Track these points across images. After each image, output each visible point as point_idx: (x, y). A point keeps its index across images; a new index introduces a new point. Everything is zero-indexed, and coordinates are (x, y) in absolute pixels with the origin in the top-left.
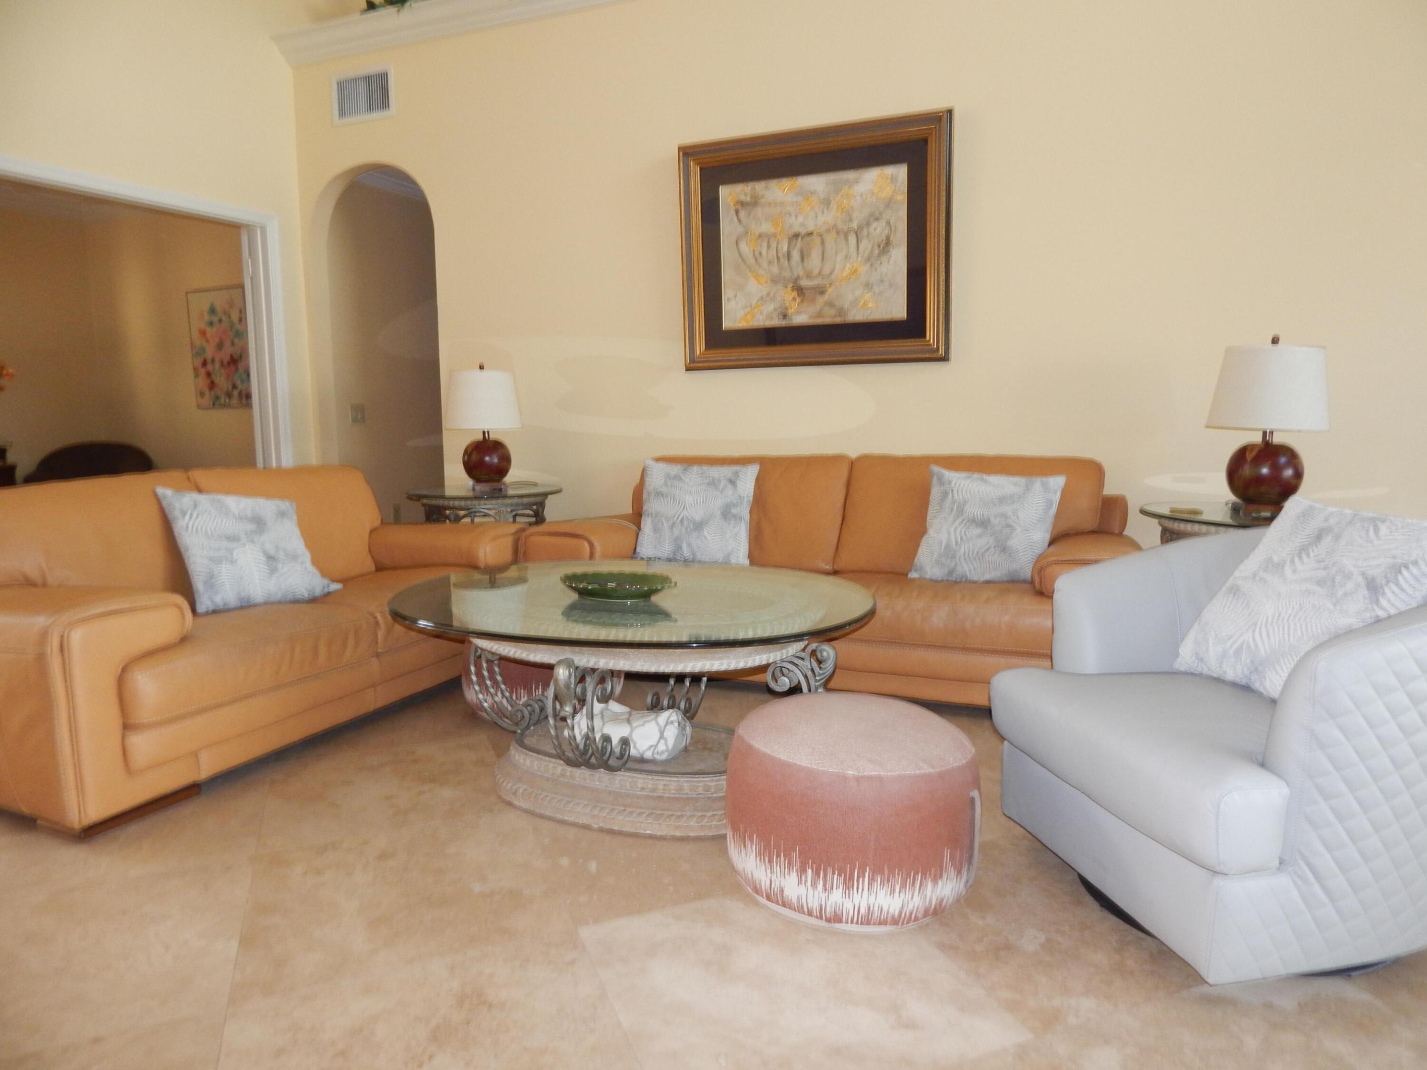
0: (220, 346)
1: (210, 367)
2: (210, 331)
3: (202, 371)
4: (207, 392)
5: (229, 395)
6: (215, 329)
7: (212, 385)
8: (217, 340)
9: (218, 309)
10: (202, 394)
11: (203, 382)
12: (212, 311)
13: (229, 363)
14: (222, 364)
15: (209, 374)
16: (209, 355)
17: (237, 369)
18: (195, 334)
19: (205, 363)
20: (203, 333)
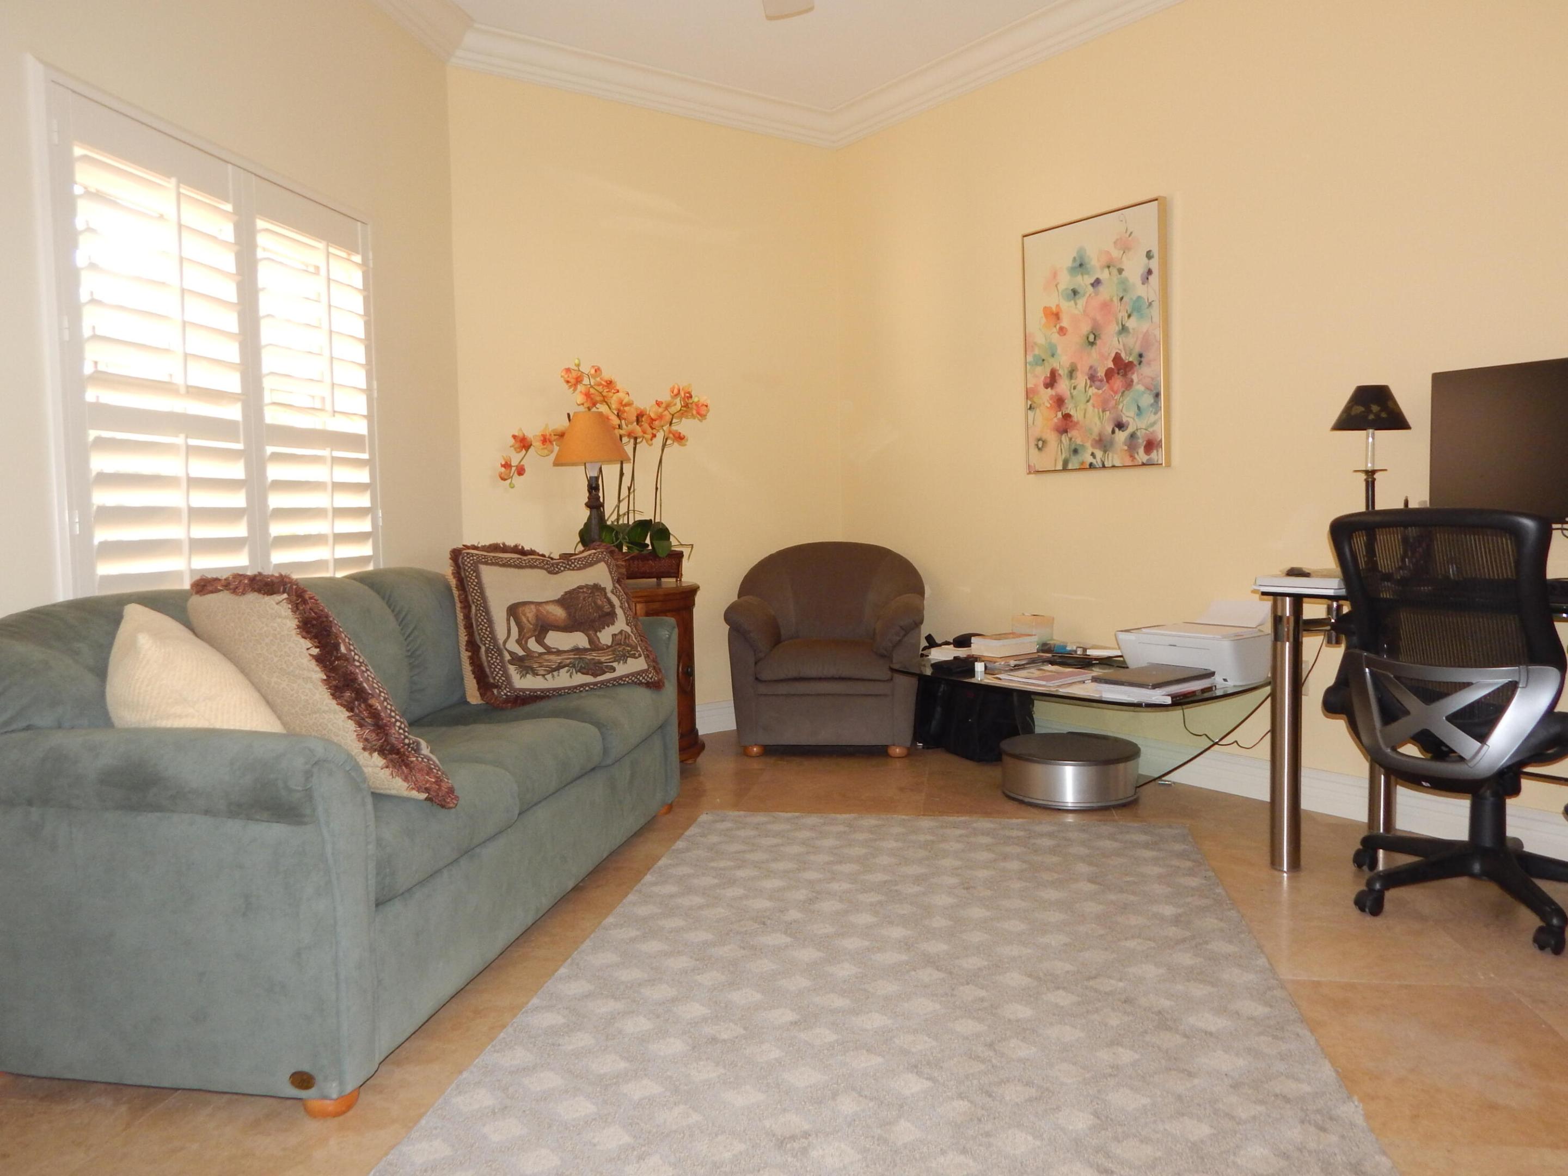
0: (1092, 340)
1: (1063, 386)
2: (1068, 308)
3: (1046, 395)
4: (1052, 437)
5: (1103, 444)
6: (1081, 302)
7: (1066, 425)
8: (1085, 328)
9: (1094, 261)
10: (1041, 444)
11: (1045, 419)
12: (1080, 266)
13: (1109, 374)
14: (1092, 378)
15: (1059, 402)
16: (1062, 362)
17: (1129, 385)
18: (1036, 319)
19: (1052, 381)
20: (1054, 315)
